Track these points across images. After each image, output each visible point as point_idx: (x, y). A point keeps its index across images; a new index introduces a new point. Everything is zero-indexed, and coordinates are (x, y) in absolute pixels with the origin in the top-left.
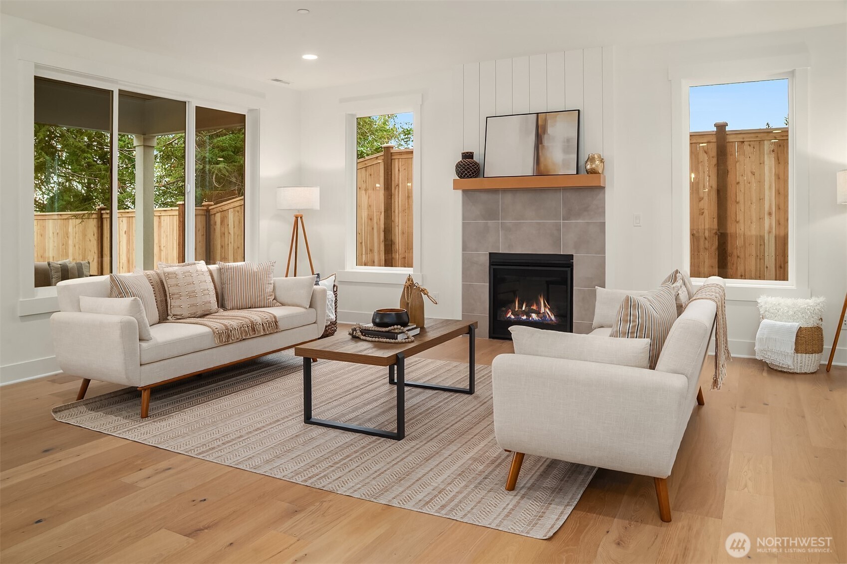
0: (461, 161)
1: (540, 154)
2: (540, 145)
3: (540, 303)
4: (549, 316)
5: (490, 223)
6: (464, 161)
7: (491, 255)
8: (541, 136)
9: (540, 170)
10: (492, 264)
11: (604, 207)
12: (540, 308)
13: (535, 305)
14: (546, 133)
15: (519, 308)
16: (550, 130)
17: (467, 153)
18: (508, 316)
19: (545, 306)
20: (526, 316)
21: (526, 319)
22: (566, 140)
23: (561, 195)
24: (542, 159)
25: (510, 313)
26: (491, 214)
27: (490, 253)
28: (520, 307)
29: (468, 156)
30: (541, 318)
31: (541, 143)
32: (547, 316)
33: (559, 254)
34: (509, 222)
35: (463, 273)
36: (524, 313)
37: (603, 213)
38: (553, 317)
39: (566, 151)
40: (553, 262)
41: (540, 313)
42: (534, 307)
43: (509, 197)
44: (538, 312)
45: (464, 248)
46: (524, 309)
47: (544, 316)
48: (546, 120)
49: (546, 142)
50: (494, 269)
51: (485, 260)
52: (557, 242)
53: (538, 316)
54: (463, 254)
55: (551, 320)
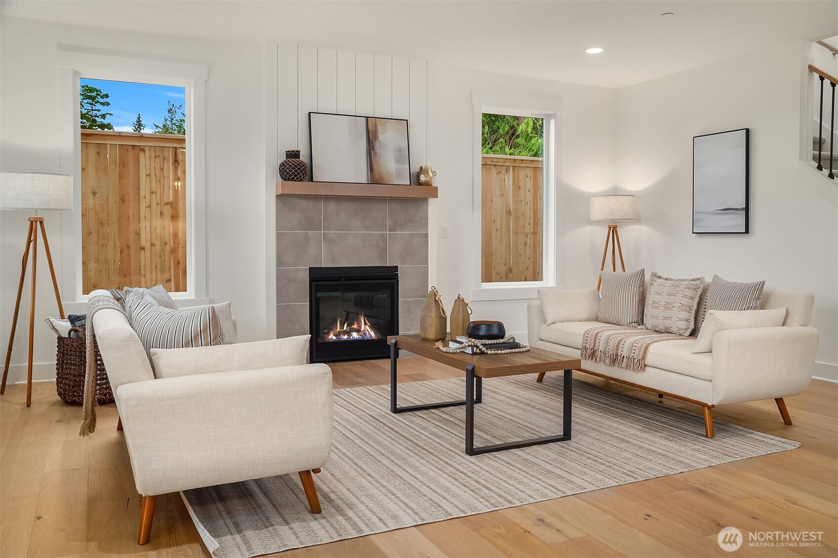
0: (285, 161)
1: (373, 161)
2: (372, 152)
3: (361, 321)
4: (369, 333)
5: (311, 233)
6: (289, 161)
7: (311, 270)
8: (372, 142)
9: (374, 178)
10: (312, 280)
11: (427, 219)
12: (360, 327)
13: (356, 324)
14: (377, 139)
15: (340, 329)
16: (381, 137)
17: (293, 151)
18: (330, 338)
19: (365, 324)
20: (348, 335)
21: (347, 338)
22: (398, 150)
23: (387, 206)
24: (375, 167)
25: (332, 335)
26: (312, 224)
27: (310, 268)
28: (342, 326)
29: (293, 155)
30: (361, 336)
31: (374, 150)
32: (368, 333)
33: (386, 265)
34: (332, 233)
35: (277, 293)
36: (345, 333)
37: (426, 225)
38: (373, 334)
39: (399, 160)
40: (378, 274)
41: (360, 331)
42: (355, 326)
43: (332, 206)
44: (358, 331)
45: (280, 263)
46: (345, 329)
47: (364, 333)
48: (376, 126)
49: (378, 149)
50: (316, 285)
51: (305, 276)
52: (383, 253)
53: (358, 335)
54: (277, 270)
55: (371, 335)
